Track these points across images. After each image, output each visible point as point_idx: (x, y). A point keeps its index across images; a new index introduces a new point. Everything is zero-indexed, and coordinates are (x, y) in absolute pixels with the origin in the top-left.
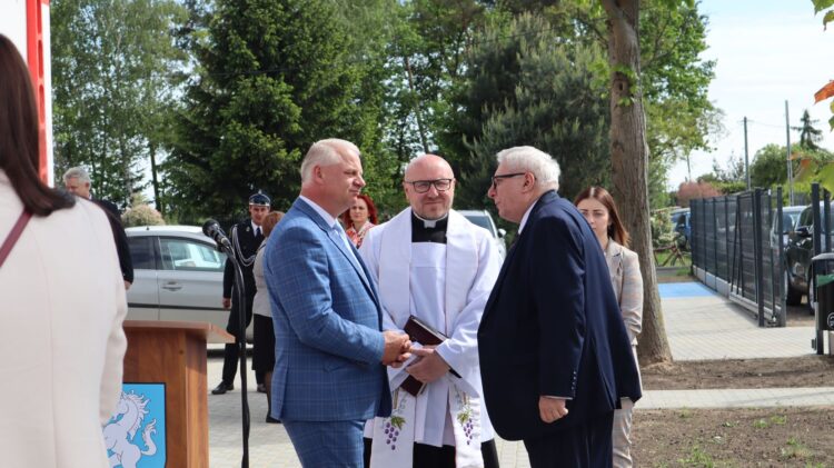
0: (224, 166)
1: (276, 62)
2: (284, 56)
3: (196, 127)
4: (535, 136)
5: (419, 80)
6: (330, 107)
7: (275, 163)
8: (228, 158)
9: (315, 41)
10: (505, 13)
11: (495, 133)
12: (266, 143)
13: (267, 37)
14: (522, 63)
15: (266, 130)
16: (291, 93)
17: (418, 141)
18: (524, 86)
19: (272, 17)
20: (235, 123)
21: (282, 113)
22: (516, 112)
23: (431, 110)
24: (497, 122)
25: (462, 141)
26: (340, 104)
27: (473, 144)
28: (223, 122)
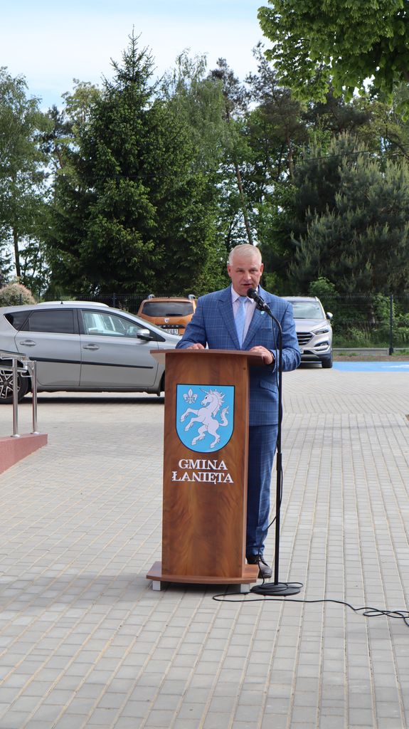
0: (90, 253)
1: (134, 167)
2: (142, 163)
3: (67, 220)
4: (352, 237)
5: (246, 185)
6: (181, 207)
7: (134, 252)
8: (95, 246)
9: (167, 151)
10: (327, 131)
11: (317, 232)
12: (126, 235)
13: (128, 146)
14: (343, 175)
15: (126, 224)
16: (148, 194)
17: (244, 237)
18: (343, 194)
19: (133, 130)
20: (101, 217)
21: (140, 211)
22: (336, 217)
23: (256, 211)
24: (320, 224)
25: (290, 238)
26: (188, 204)
27: (299, 241)
28: (91, 216)
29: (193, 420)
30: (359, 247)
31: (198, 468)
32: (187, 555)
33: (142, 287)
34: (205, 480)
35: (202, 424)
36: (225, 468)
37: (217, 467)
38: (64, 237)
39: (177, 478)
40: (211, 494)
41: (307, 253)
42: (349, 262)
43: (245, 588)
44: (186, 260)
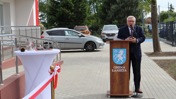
0: (59, 16)
3: (52, 8)
4: (121, 10)
6: (80, 4)
7: (69, 15)
8: (60, 14)
11: (113, 9)
12: (67, 11)
15: (67, 9)
16: (72, 1)
20: (61, 7)
21: (70, 5)
22: (117, 5)
23: (95, 4)
24: (113, 7)
25: (106, 11)
26: (81, 3)
27: (108, 11)
28: (59, 7)
29: (117, 57)
30: (123, 12)
31: (118, 68)
32: (116, 89)
33: (71, 24)
34: (120, 71)
35: (119, 58)
36: (125, 68)
37: (123, 68)
38: (52, 12)
39: (113, 71)
40: (121, 74)
41: (111, 14)
42: (121, 16)
43: (130, 96)
44: (82, 17)
